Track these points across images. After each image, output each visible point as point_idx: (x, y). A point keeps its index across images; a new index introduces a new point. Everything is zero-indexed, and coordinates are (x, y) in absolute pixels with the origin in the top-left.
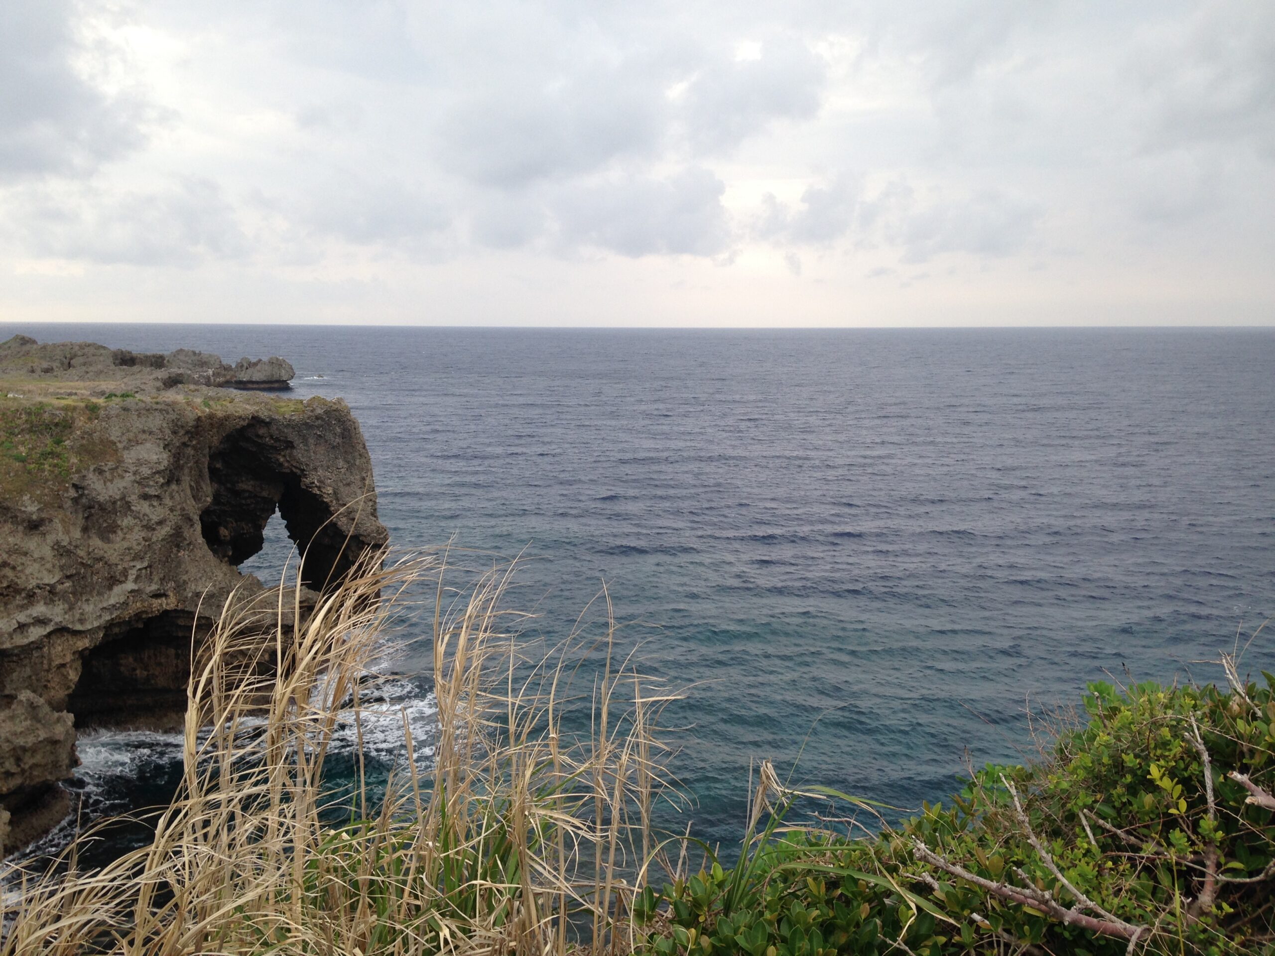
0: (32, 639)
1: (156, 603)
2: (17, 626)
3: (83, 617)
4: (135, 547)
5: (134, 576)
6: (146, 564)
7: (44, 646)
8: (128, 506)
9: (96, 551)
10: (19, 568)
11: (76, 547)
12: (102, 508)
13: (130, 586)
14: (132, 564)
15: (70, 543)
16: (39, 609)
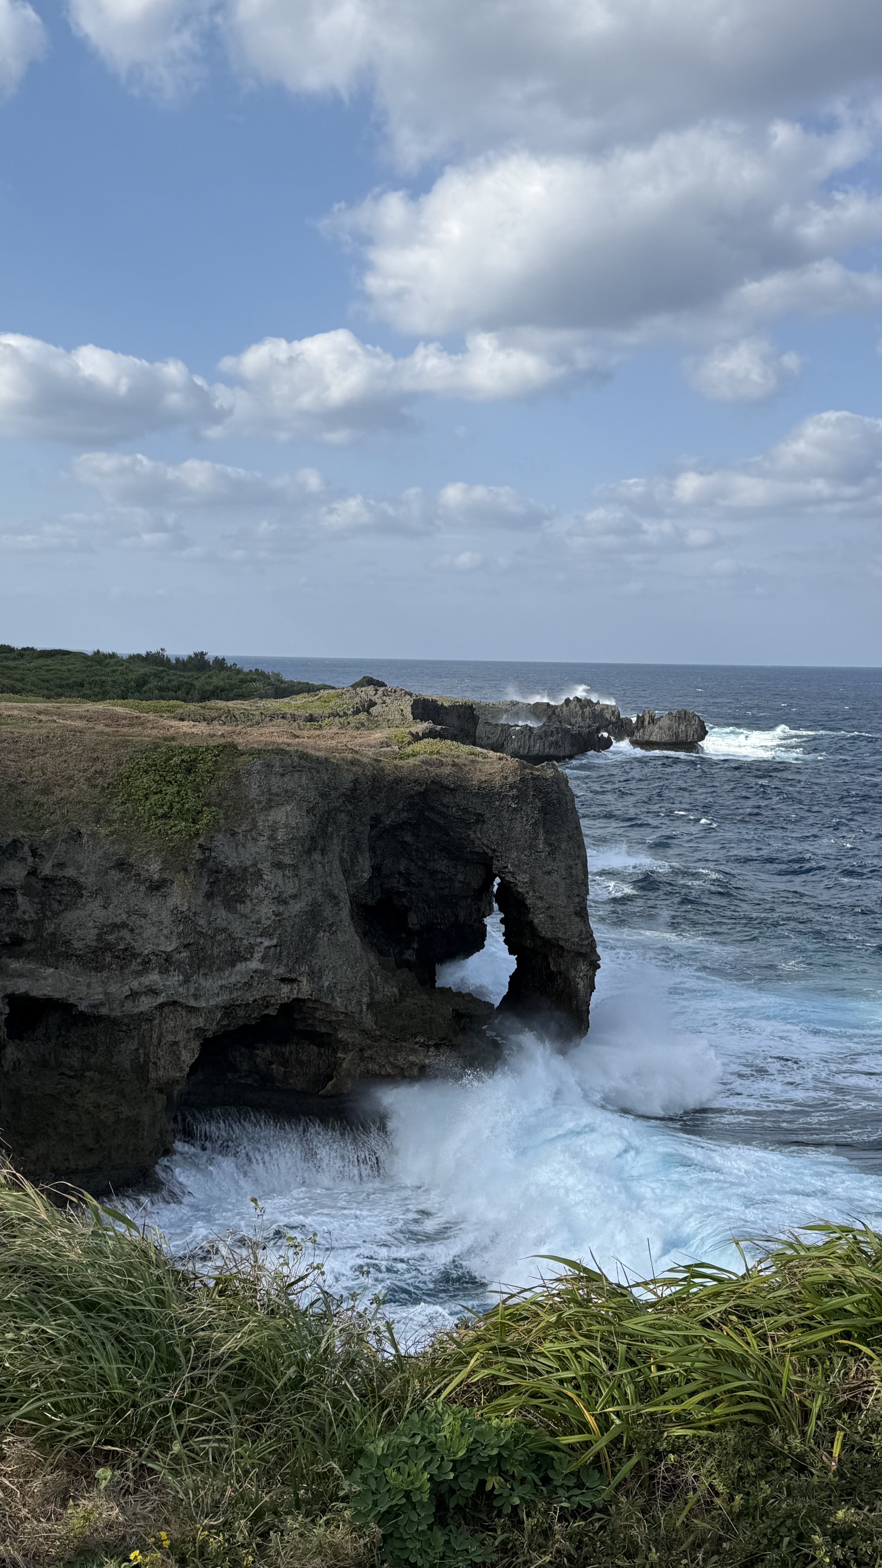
0: (141, 1009)
1: (285, 989)
2: (129, 993)
3: (198, 993)
4: (263, 921)
5: (261, 954)
6: (275, 942)
7: (154, 1019)
8: (259, 875)
9: (218, 921)
10: (137, 931)
11: (195, 914)
12: (231, 873)
13: (254, 964)
14: (259, 940)
15: (189, 909)
16: (153, 978)
